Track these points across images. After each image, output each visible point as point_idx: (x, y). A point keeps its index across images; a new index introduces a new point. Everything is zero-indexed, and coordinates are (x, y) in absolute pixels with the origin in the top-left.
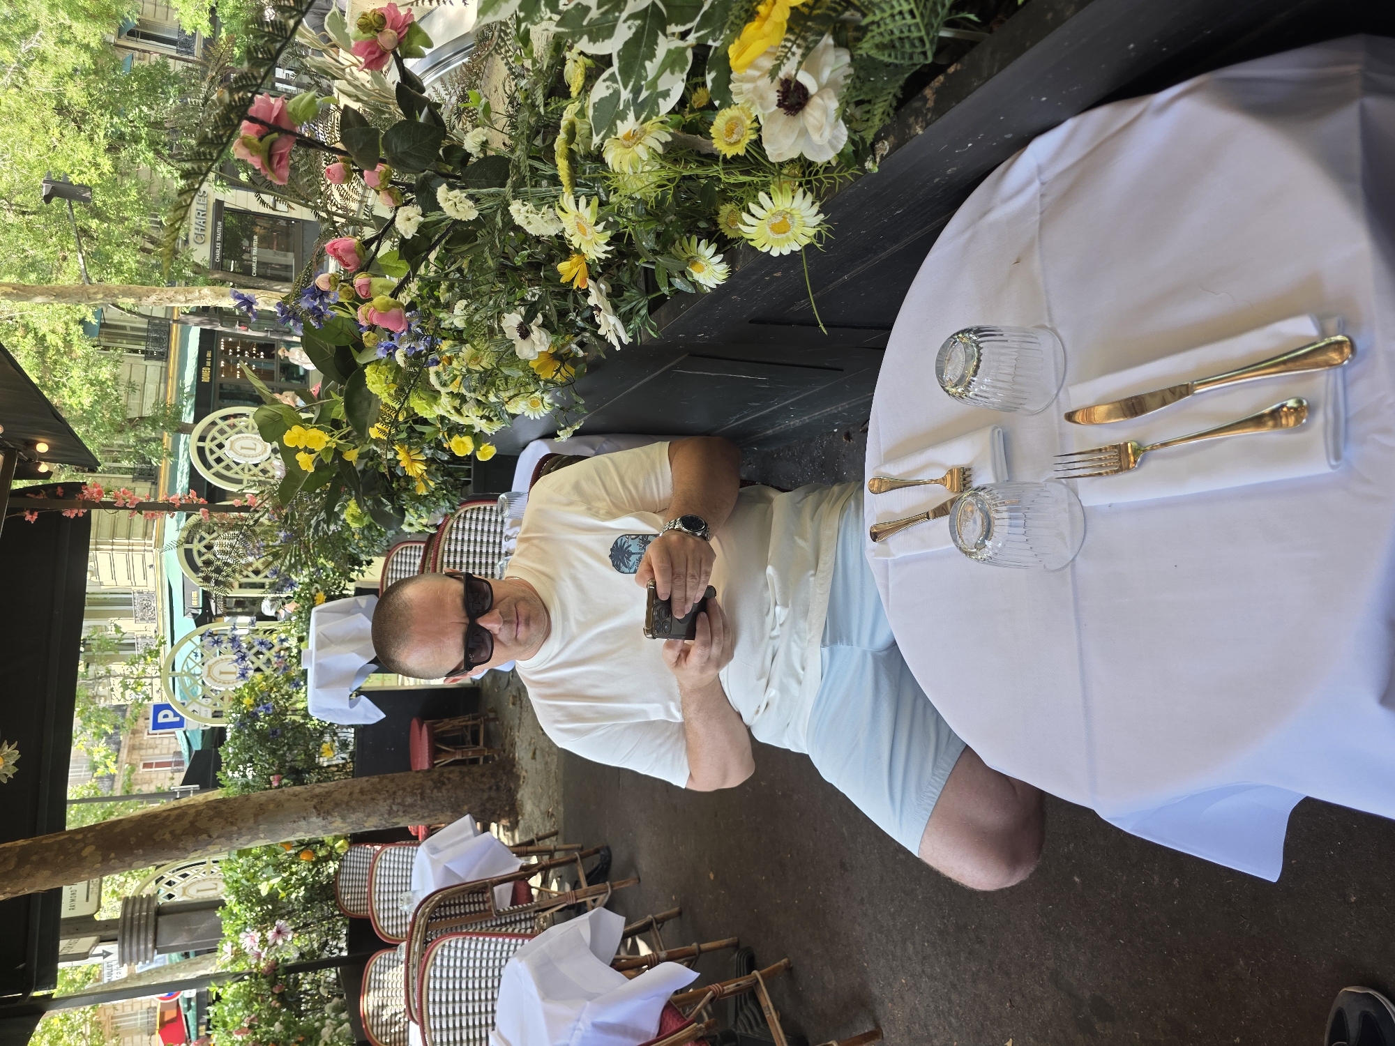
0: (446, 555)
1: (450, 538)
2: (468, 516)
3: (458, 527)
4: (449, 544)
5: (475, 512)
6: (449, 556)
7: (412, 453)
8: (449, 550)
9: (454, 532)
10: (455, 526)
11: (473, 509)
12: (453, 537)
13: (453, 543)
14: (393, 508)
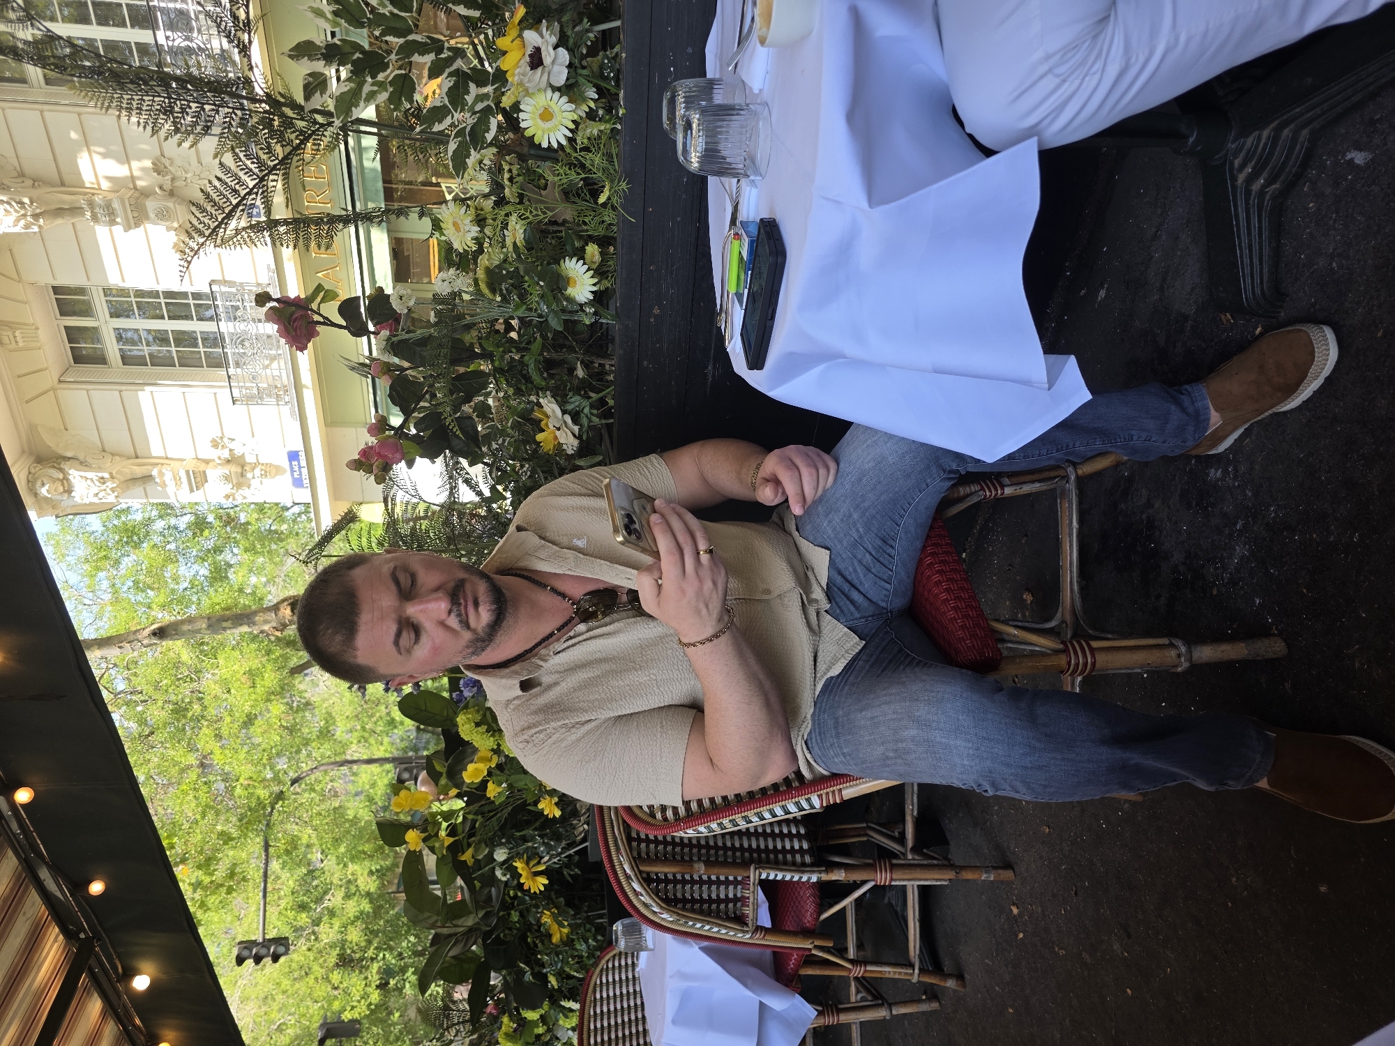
0: (592, 1020)
1: (595, 998)
2: (610, 965)
3: (601, 981)
4: (595, 1007)
5: (617, 958)
6: (595, 1021)
7: (532, 864)
8: (595, 1012)
9: (598, 989)
10: (598, 982)
11: (614, 956)
12: (598, 996)
13: (598, 1004)
14: (532, 974)
